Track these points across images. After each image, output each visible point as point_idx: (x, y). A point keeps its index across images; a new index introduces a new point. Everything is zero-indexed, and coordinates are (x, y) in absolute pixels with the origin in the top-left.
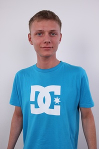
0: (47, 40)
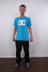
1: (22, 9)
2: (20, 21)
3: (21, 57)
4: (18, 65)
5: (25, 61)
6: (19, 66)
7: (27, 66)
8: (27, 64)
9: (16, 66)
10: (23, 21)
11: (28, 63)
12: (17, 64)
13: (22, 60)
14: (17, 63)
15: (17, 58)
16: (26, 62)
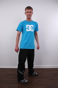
0: (29, 14)
1: (28, 12)
2: (28, 26)
10: (32, 26)
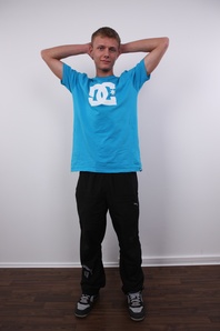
3: (106, 263)
4: (88, 301)
5: (121, 284)
6: (93, 306)
7: (133, 309)
8: (133, 296)
9: (81, 307)
11: (138, 295)
12: (84, 299)
13: (107, 279)
14: (85, 293)
15: (84, 269)
16: (127, 290)
